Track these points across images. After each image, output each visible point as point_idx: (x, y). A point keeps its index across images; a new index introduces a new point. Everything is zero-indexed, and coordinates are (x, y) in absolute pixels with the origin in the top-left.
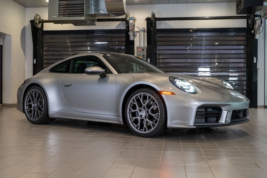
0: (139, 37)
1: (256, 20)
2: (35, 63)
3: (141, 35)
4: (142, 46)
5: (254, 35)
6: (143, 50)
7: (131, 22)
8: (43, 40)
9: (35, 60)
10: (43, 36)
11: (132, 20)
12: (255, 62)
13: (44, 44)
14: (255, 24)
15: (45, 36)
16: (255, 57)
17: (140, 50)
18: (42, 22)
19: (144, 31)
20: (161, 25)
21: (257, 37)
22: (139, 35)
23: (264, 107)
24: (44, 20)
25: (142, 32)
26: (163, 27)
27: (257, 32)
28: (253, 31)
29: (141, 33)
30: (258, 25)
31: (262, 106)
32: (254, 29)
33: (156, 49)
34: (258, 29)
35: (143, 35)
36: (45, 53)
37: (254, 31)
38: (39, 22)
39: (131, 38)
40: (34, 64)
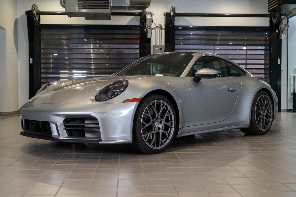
0: (155, 34)
1: (282, 19)
2: (32, 63)
3: (157, 32)
4: (158, 44)
5: (279, 35)
6: (161, 49)
7: (148, 17)
8: (40, 36)
9: (31, 60)
10: (40, 31)
11: (150, 15)
12: (279, 63)
13: (42, 40)
14: (281, 23)
15: (43, 31)
16: (279, 59)
17: (157, 49)
18: (40, 13)
19: (161, 28)
20: (179, 22)
21: (283, 37)
22: (155, 32)
23: (286, 110)
24: (41, 11)
25: (158, 28)
26: (181, 23)
27: (283, 32)
28: (277, 31)
29: (157, 30)
30: (285, 24)
31: (285, 110)
32: (280, 29)
33: (175, 48)
34: (284, 29)
35: (160, 32)
36: (42, 51)
37: (279, 31)
38: (37, 14)
39: (149, 36)
40: (30, 65)
